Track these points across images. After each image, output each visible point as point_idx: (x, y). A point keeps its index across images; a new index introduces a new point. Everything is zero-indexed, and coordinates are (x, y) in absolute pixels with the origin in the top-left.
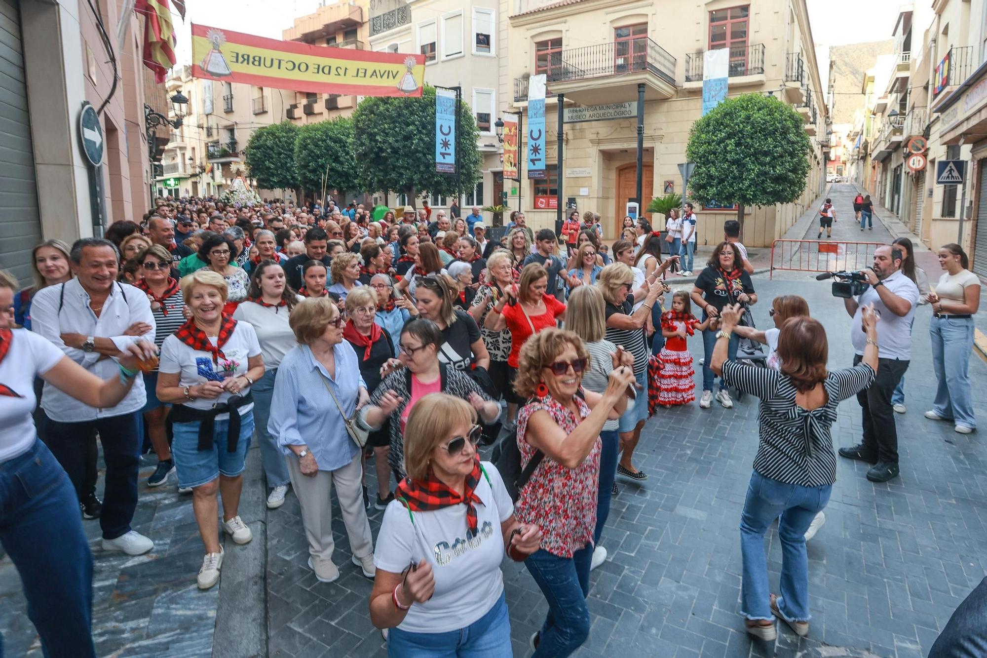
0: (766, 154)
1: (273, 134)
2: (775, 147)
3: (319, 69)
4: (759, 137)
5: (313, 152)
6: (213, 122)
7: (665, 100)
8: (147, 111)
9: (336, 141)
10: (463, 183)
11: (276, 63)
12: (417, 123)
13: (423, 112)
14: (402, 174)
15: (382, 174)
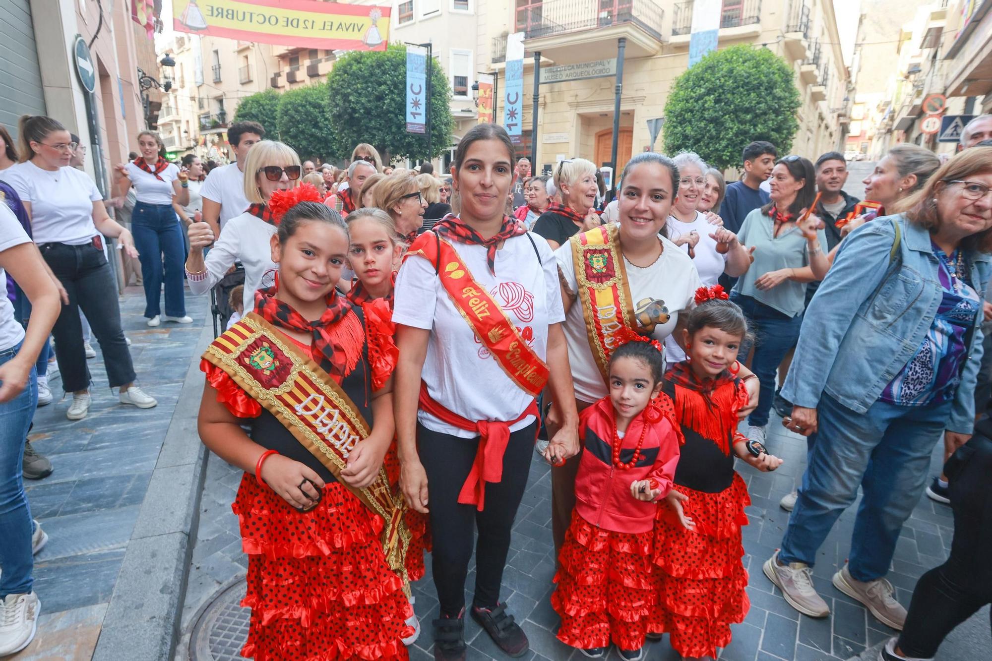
0: (747, 111)
1: (258, 102)
2: (758, 103)
3: (288, 22)
4: (741, 93)
5: (293, 117)
6: (204, 92)
7: (649, 57)
8: (140, 74)
9: (316, 106)
10: (434, 144)
11: (248, 16)
12: (389, 82)
13: (395, 71)
14: (374, 135)
15: (355, 135)
